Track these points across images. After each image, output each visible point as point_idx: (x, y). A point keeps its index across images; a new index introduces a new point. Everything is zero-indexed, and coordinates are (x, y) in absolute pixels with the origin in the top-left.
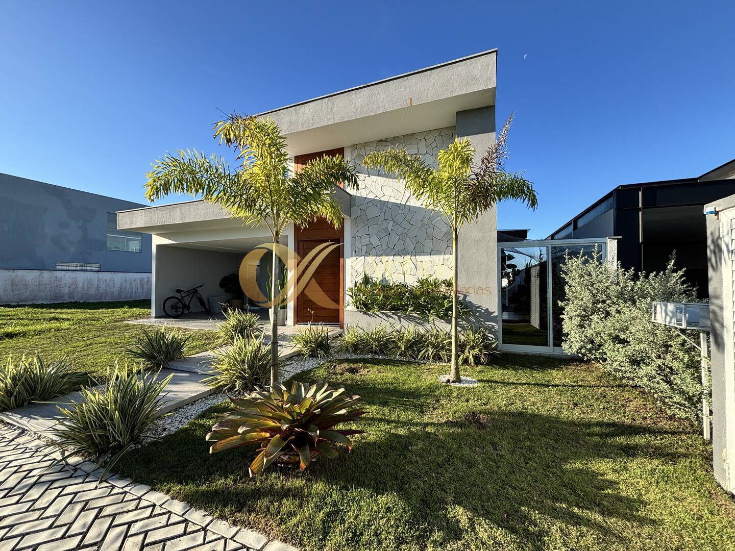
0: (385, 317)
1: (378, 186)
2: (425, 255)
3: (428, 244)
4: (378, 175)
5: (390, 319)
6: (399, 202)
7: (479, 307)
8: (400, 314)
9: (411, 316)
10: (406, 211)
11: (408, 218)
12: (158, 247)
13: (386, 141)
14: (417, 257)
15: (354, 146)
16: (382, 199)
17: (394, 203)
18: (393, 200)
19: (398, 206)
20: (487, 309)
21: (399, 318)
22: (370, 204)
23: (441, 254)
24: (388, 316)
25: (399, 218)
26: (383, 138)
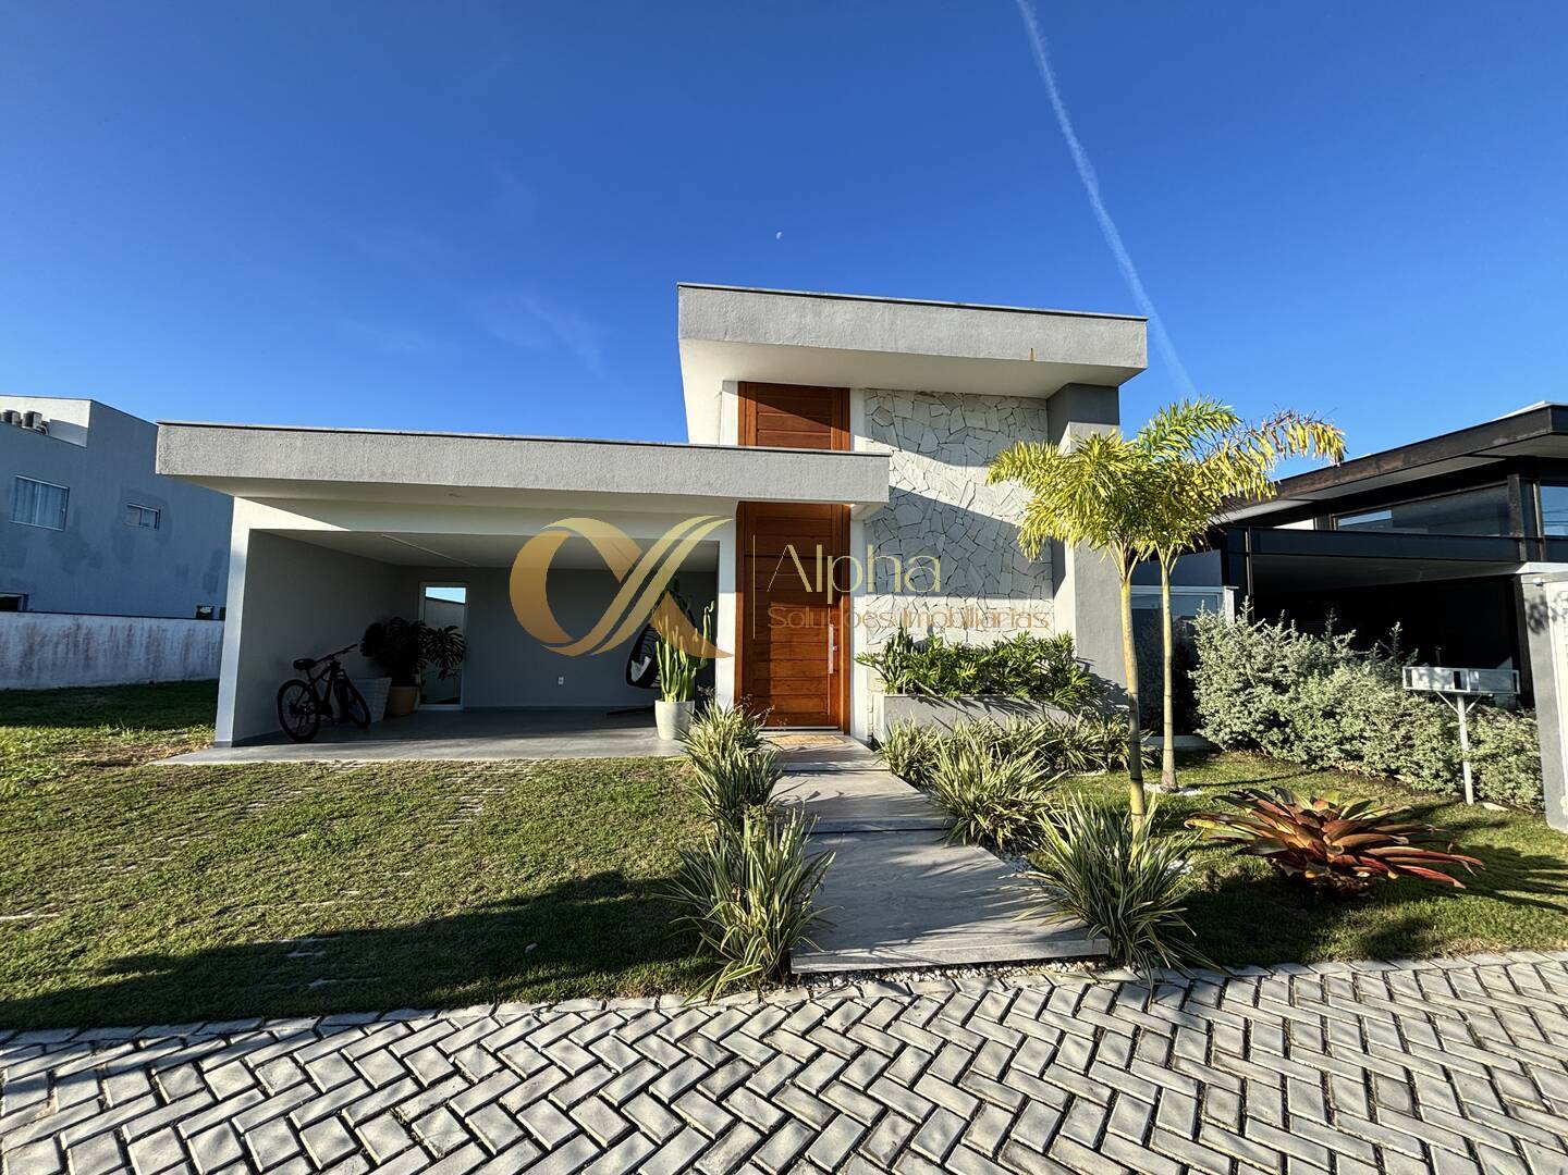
0: (961, 706)
1: (917, 471)
2: (1000, 598)
3: (1006, 578)
4: (917, 452)
5: (970, 708)
6: (955, 503)
7: (1107, 682)
8: (986, 700)
9: (1007, 701)
10: (968, 521)
11: (972, 533)
12: (256, 535)
13: (932, 395)
14: (987, 600)
15: (872, 392)
16: (923, 494)
17: (946, 504)
18: (944, 499)
19: (954, 510)
20: (1117, 685)
21: (987, 706)
22: (903, 500)
23: (1025, 598)
24: (966, 704)
25: (957, 532)
26: (928, 391)
